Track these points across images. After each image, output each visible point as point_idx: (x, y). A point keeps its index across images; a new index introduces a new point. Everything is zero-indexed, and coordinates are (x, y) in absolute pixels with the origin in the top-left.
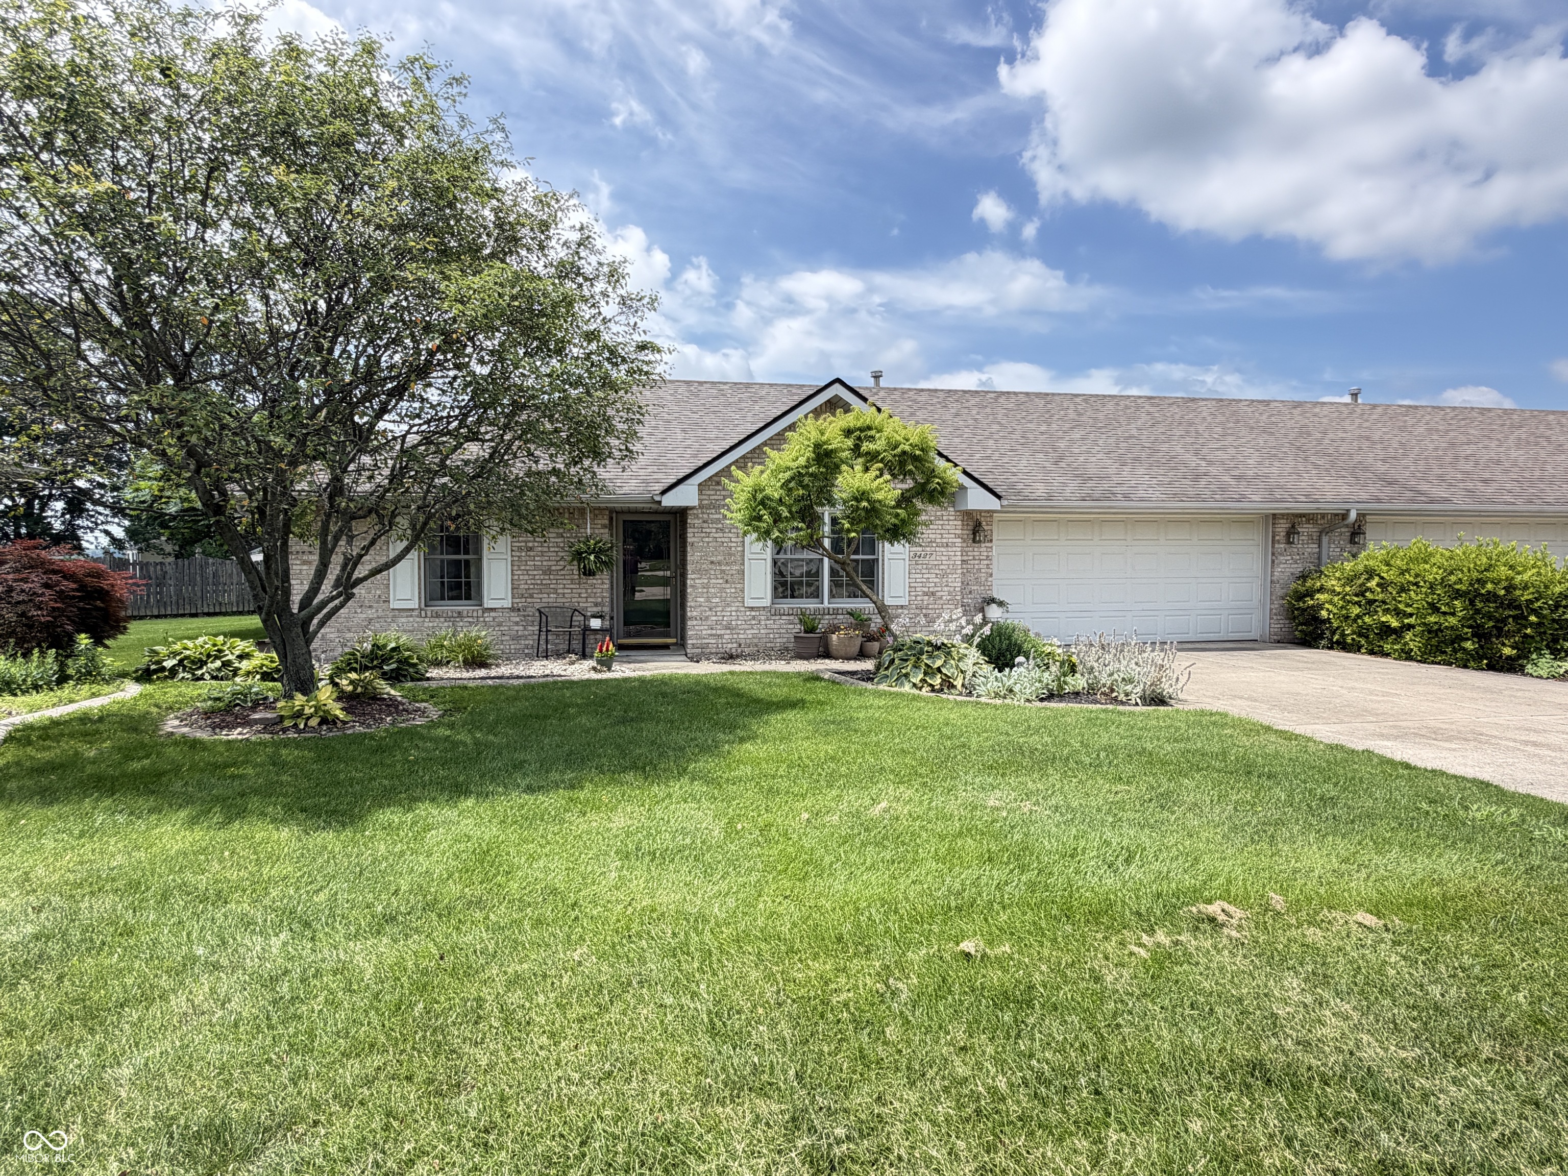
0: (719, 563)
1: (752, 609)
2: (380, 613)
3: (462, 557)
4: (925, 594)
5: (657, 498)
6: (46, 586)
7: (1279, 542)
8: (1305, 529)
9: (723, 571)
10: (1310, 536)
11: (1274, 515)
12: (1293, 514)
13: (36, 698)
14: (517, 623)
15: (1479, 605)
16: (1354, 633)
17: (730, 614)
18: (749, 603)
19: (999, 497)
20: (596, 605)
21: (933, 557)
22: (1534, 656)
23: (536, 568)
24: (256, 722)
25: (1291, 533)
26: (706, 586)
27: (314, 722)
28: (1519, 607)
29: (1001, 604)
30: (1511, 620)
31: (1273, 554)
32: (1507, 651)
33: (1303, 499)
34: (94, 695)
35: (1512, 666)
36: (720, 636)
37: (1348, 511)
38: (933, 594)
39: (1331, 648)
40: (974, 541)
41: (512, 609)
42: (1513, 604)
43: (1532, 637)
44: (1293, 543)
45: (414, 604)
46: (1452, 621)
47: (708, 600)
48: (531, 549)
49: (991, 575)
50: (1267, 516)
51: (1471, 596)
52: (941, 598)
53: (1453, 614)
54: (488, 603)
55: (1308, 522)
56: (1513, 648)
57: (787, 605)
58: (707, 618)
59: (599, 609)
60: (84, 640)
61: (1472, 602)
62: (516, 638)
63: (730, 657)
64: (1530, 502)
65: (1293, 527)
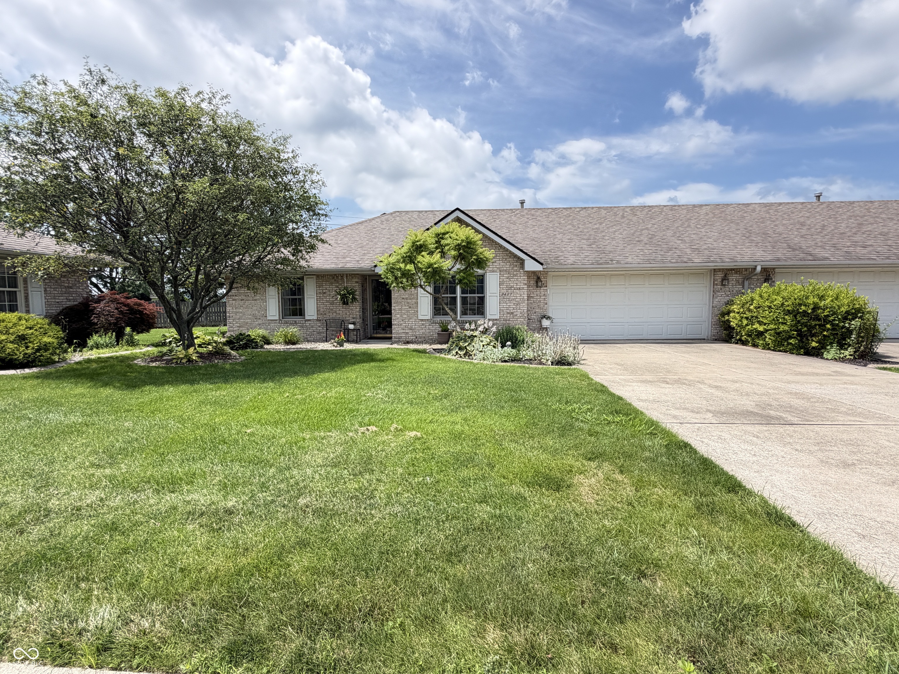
0: (407, 299)
1: (422, 320)
2: (264, 322)
3: (297, 297)
4: (508, 313)
5: (373, 269)
6: (117, 309)
7: (717, 284)
8: (733, 278)
9: (408, 303)
10: (737, 281)
11: (714, 269)
12: (726, 269)
13: (105, 350)
14: (319, 326)
15: (799, 318)
16: (746, 335)
17: (412, 323)
18: (420, 317)
19: (542, 264)
20: (353, 318)
21: (512, 295)
22: (829, 347)
23: (327, 301)
24: (165, 360)
25: (725, 278)
26: (401, 309)
27: (184, 361)
28: (819, 320)
29: (548, 318)
30: (817, 327)
31: (713, 291)
32: (814, 344)
33: (727, 260)
34: (126, 350)
35: (816, 353)
36: (407, 333)
37: (756, 266)
38: (512, 313)
39: (737, 343)
40: (537, 287)
41: (317, 320)
42: (818, 318)
43: (829, 337)
44: (725, 285)
45: (277, 318)
46: (786, 328)
47: (401, 316)
48: (325, 293)
49: (546, 304)
50: (711, 270)
51: (794, 313)
52: (516, 315)
53: (785, 323)
54: (307, 318)
55: (736, 273)
56: (816, 342)
57: (439, 319)
58: (401, 325)
59: (354, 320)
60: (128, 330)
61: (795, 316)
62: (319, 333)
63: (408, 343)
64: (888, 258)
65: (725, 276)
